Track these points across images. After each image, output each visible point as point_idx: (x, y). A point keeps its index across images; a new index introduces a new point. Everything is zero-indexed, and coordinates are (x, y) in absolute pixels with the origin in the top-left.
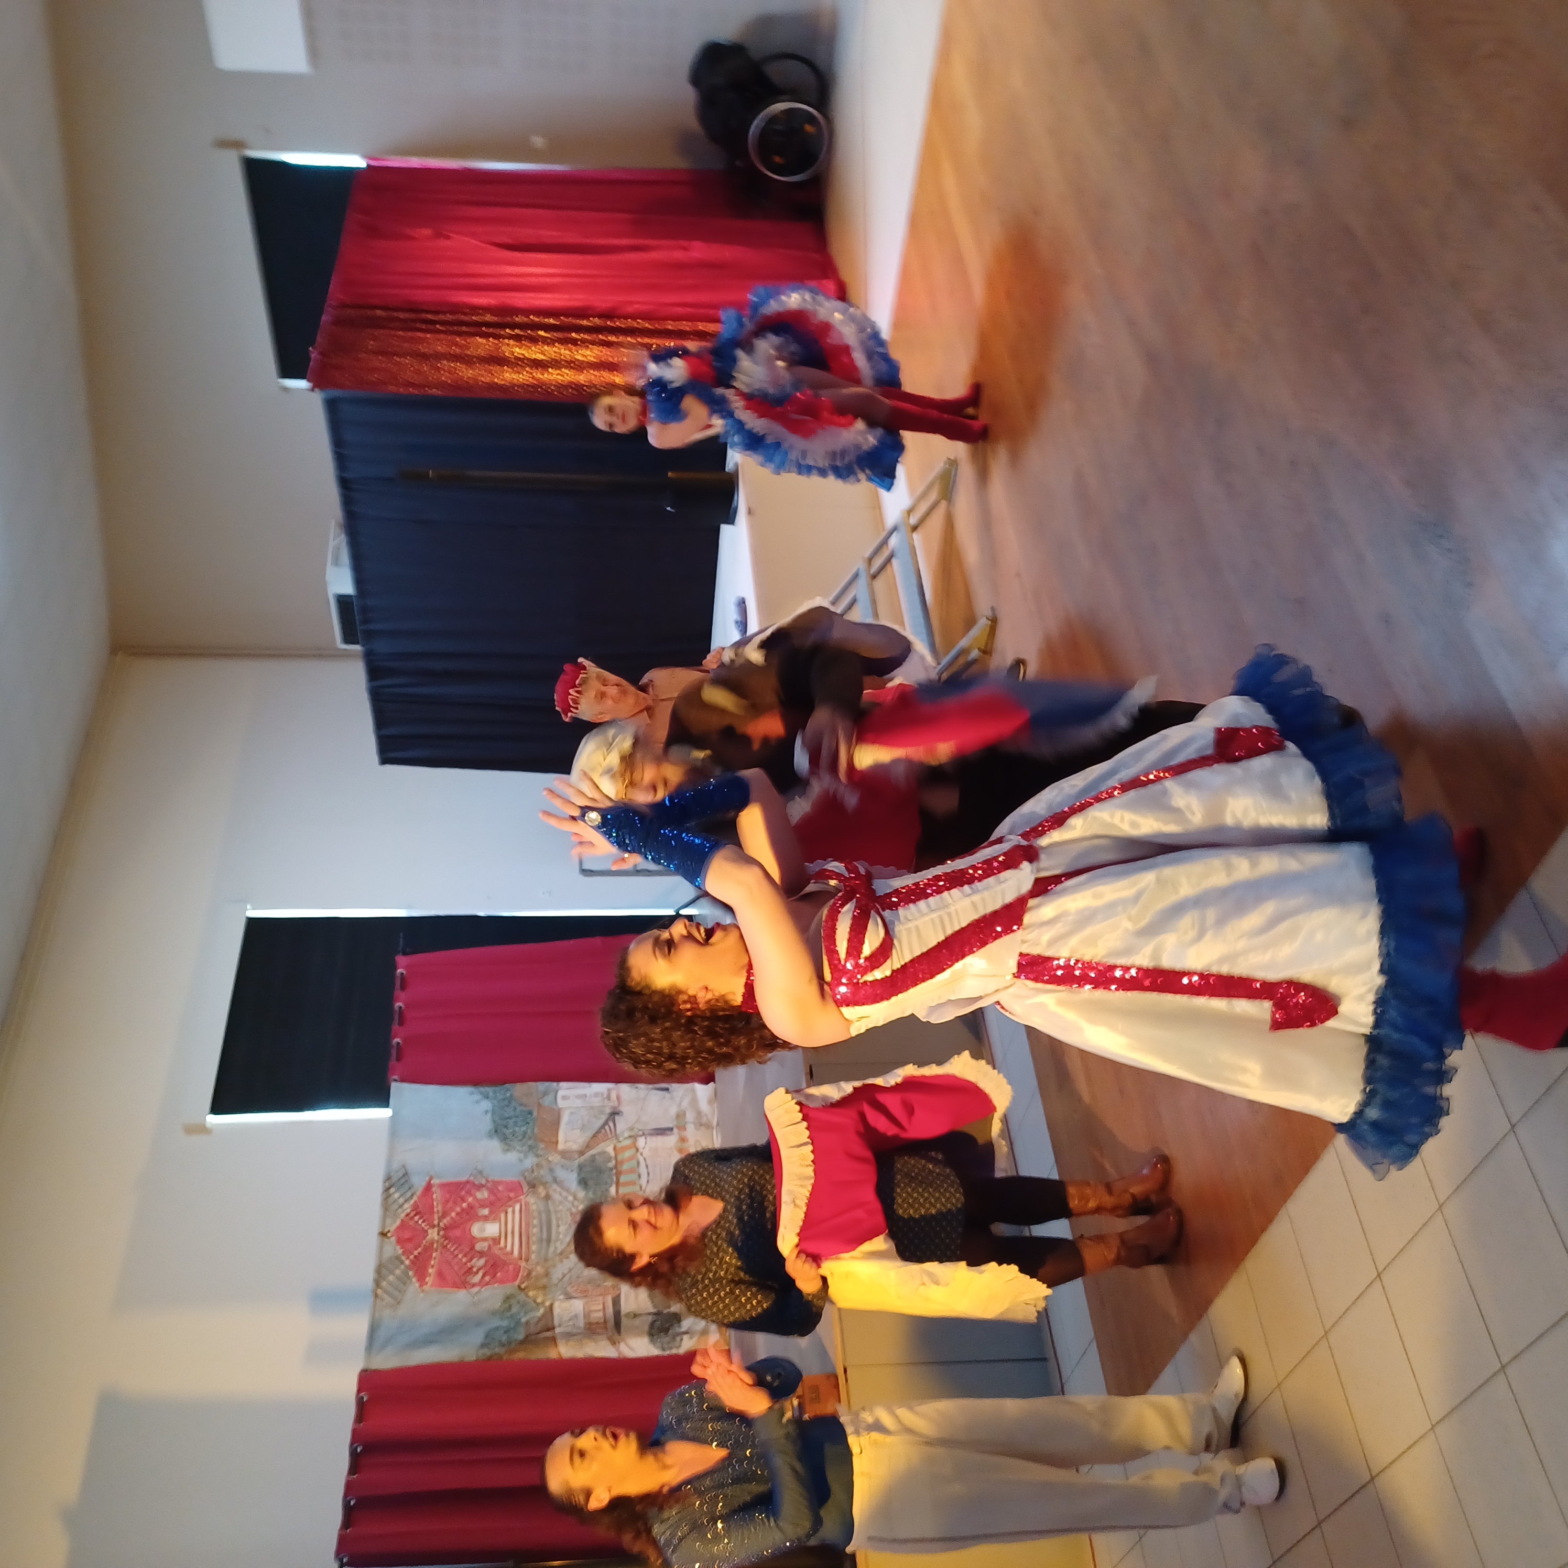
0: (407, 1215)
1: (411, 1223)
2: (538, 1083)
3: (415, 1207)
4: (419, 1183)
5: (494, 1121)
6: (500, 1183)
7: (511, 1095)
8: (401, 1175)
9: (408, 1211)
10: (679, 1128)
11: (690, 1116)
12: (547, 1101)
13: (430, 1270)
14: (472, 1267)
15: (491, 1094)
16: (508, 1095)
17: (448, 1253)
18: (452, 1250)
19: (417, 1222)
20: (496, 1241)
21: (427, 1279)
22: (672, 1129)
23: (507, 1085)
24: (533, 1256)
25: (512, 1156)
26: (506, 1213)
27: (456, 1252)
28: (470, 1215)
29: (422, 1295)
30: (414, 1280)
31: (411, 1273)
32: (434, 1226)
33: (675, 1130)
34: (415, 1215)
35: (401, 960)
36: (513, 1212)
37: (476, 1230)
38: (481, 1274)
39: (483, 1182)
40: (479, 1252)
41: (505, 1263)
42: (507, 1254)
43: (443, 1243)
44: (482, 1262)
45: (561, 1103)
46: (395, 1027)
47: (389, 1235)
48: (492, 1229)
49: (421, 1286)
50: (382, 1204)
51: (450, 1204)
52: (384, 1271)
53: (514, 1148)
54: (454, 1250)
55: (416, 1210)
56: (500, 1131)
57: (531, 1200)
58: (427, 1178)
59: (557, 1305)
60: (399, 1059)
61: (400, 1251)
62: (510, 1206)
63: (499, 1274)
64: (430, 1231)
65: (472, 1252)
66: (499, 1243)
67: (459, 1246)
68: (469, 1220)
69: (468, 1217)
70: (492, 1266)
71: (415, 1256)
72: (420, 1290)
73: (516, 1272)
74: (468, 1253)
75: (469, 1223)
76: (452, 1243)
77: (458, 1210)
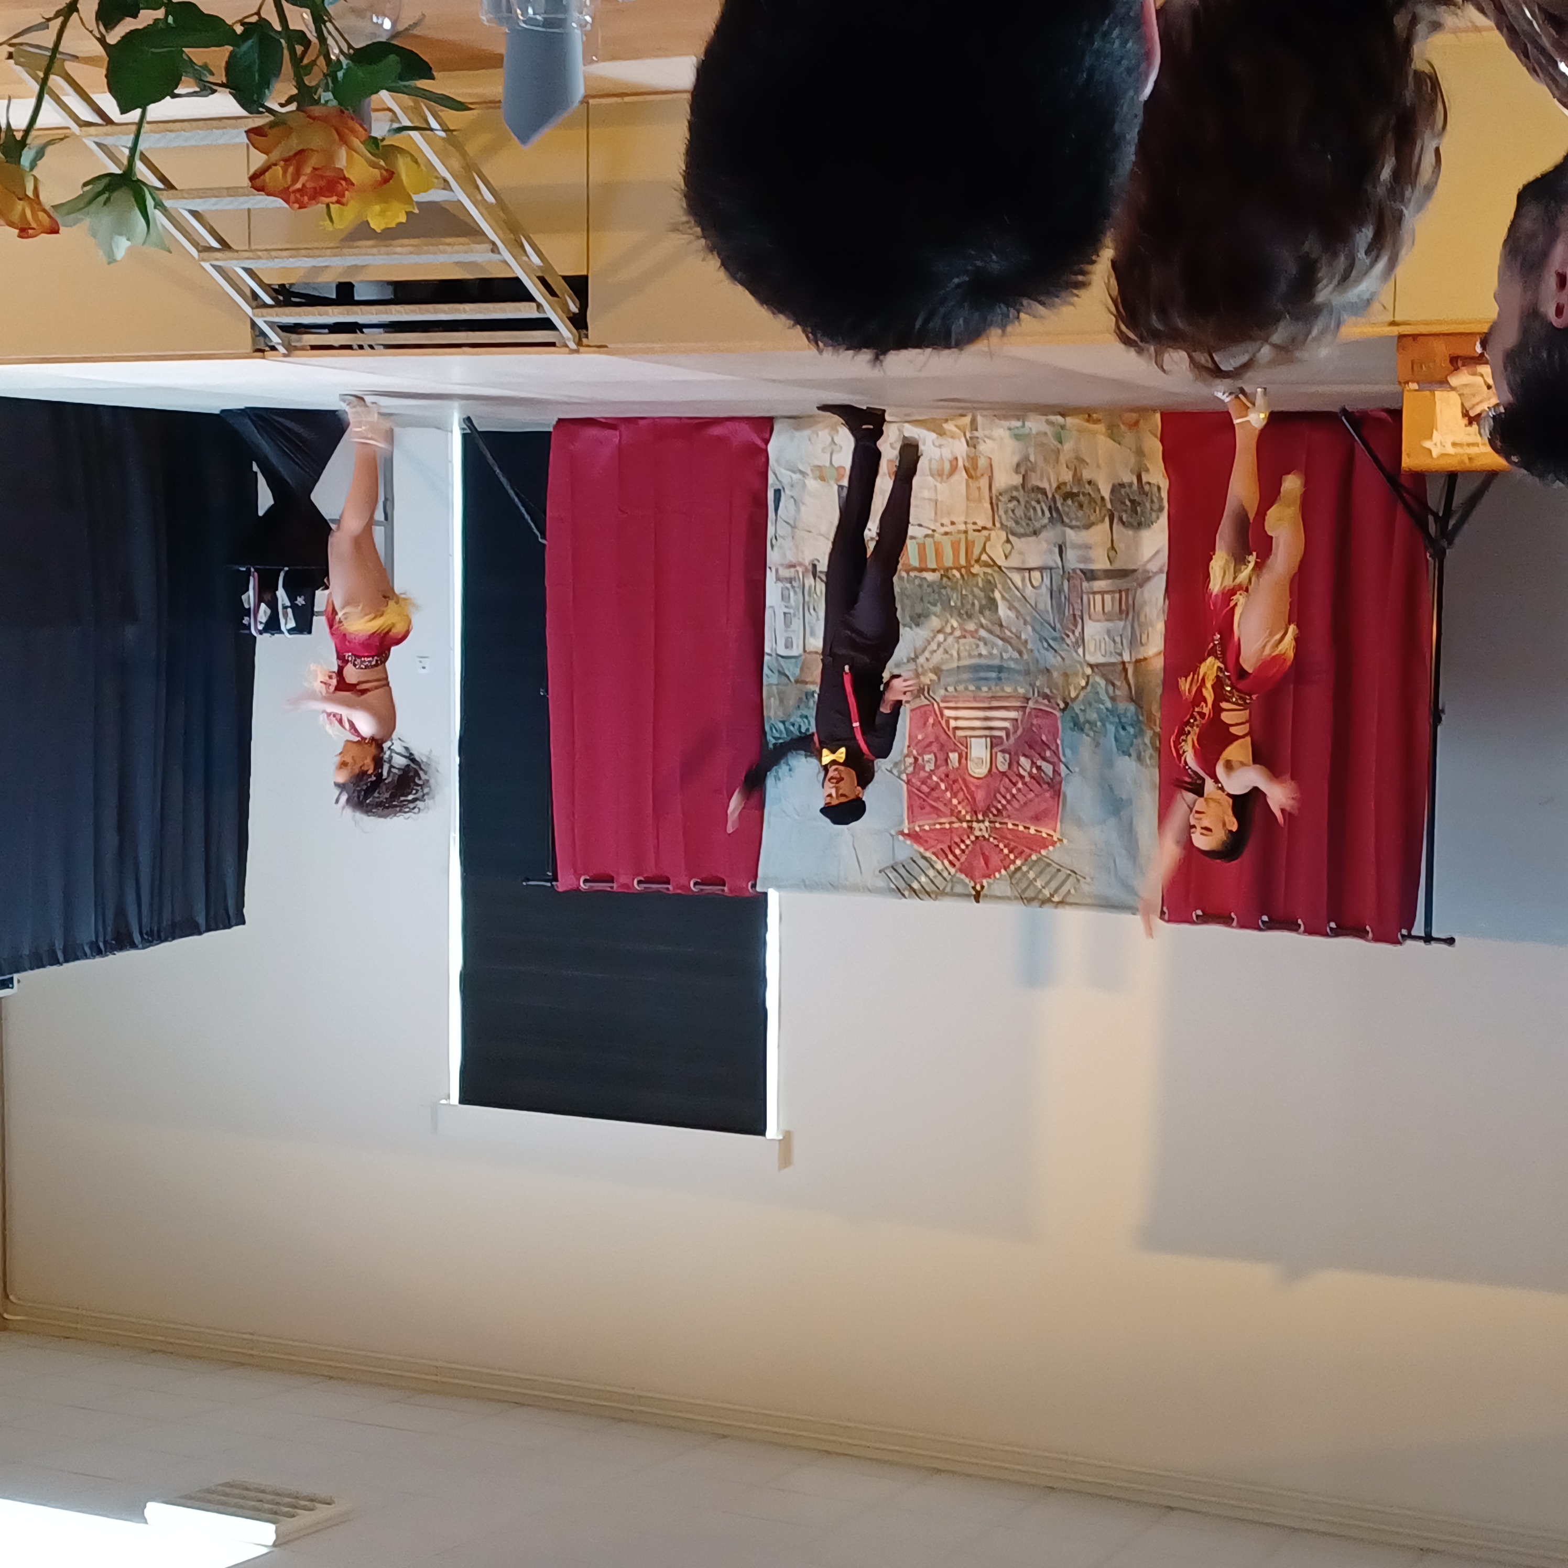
0: (953, 865)
1: (963, 859)
3: (942, 853)
4: (907, 849)
6: (912, 739)
8: (895, 873)
9: (946, 862)
12: (793, 671)
13: (1032, 831)
14: (1031, 774)
17: (1008, 807)
18: (1004, 802)
19: (963, 850)
20: (994, 743)
21: (1044, 835)
24: (1021, 691)
26: (957, 728)
27: (1008, 797)
28: (957, 778)
29: (1065, 841)
30: (1043, 852)
31: (1034, 857)
32: (971, 828)
34: (953, 854)
36: (956, 719)
37: (978, 768)
38: (1039, 763)
39: (911, 760)
40: (1010, 765)
41: (1029, 730)
42: (1015, 727)
43: (994, 815)
44: (1023, 760)
45: (797, 650)
47: (978, 888)
48: (979, 750)
49: (1053, 844)
50: (934, 900)
51: (940, 806)
52: (1031, 893)
54: (1004, 797)
55: (946, 852)
57: (939, 694)
58: (901, 838)
59: (1089, 658)
60: (722, 883)
61: (1003, 871)
62: (948, 722)
63: (1044, 738)
64: (978, 833)
65: (1010, 776)
66: (1001, 737)
67: (1000, 793)
68: (964, 780)
69: (960, 780)
70: (1031, 747)
71: (1010, 852)
72: (1058, 844)
73: (1040, 714)
74: (1011, 781)
75: (968, 778)
76: (995, 803)
77: (948, 794)
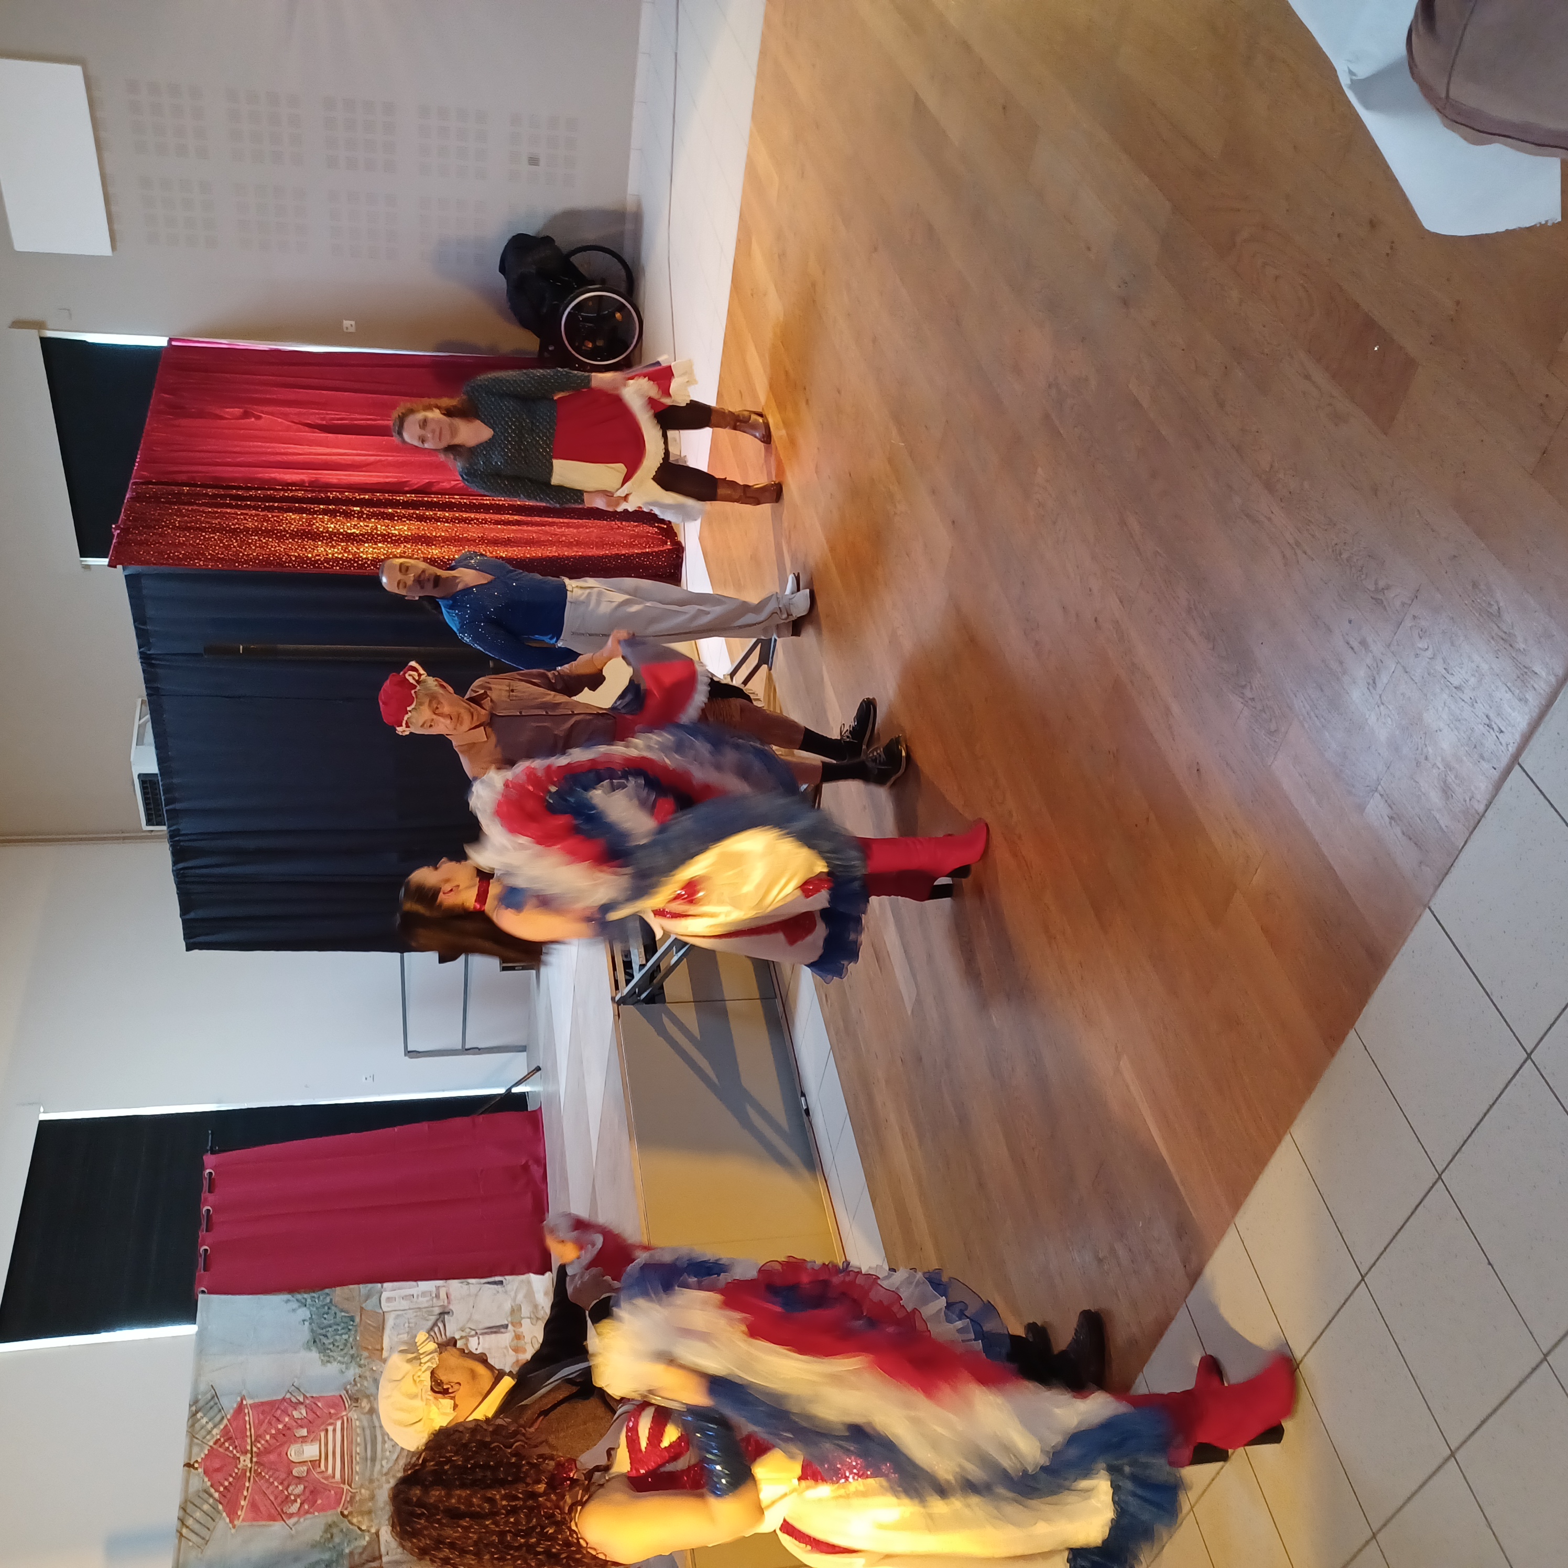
0: (215, 1443)
1: (221, 1450)
2: (361, 1286)
3: (225, 1431)
4: (229, 1405)
5: (312, 1331)
6: (318, 1398)
7: (331, 1300)
8: (210, 1398)
9: (218, 1437)
10: (512, 1324)
11: (526, 1311)
12: (370, 1305)
13: (243, 1503)
14: (290, 1494)
15: (309, 1301)
16: (328, 1300)
17: (263, 1481)
18: (267, 1477)
19: (228, 1448)
20: (315, 1463)
21: (239, 1513)
22: (506, 1326)
23: (327, 1291)
24: (357, 1478)
25: (333, 1368)
26: (327, 1431)
27: (271, 1480)
28: (286, 1437)
29: (233, 1531)
30: (224, 1514)
31: (220, 1507)
32: (245, 1452)
33: (510, 1327)
34: (225, 1441)
35: (209, 1159)
36: (334, 1430)
37: (294, 1453)
38: (299, 1501)
39: (301, 1400)
40: (296, 1478)
41: (326, 1488)
42: (326, 1478)
43: (256, 1470)
44: (301, 1487)
45: (385, 1306)
46: (202, 1233)
47: (196, 1465)
48: (311, 1451)
49: (231, 1521)
50: (187, 1431)
51: (265, 1426)
52: (190, 1508)
53: (335, 1360)
54: (270, 1477)
55: (227, 1435)
56: (318, 1341)
57: (354, 1415)
58: (239, 1399)
60: (206, 1269)
61: (209, 1484)
62: (331, 1424)
63: (319, 1502)
64: (242, 1459)
65: (290, 1478)
66: (320, 1467)
67: (273, 1474)
68: (285, 1443)
69: (285, 1439)
70: (312, 1492)
71: (225, 1488)
72: (231, 1525)
73: (338, 1497)
74: (284, 1480)
75: (286, 1446)
76: (266, 1470)
77: (273, 1432)
